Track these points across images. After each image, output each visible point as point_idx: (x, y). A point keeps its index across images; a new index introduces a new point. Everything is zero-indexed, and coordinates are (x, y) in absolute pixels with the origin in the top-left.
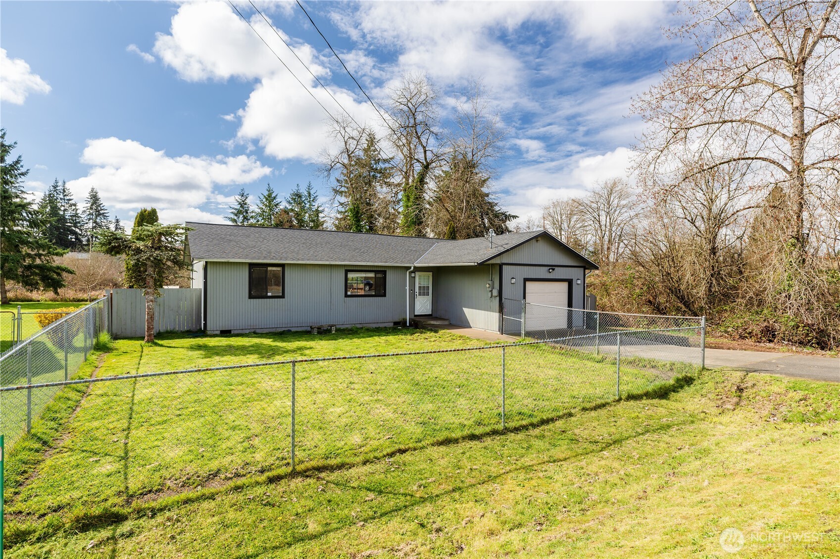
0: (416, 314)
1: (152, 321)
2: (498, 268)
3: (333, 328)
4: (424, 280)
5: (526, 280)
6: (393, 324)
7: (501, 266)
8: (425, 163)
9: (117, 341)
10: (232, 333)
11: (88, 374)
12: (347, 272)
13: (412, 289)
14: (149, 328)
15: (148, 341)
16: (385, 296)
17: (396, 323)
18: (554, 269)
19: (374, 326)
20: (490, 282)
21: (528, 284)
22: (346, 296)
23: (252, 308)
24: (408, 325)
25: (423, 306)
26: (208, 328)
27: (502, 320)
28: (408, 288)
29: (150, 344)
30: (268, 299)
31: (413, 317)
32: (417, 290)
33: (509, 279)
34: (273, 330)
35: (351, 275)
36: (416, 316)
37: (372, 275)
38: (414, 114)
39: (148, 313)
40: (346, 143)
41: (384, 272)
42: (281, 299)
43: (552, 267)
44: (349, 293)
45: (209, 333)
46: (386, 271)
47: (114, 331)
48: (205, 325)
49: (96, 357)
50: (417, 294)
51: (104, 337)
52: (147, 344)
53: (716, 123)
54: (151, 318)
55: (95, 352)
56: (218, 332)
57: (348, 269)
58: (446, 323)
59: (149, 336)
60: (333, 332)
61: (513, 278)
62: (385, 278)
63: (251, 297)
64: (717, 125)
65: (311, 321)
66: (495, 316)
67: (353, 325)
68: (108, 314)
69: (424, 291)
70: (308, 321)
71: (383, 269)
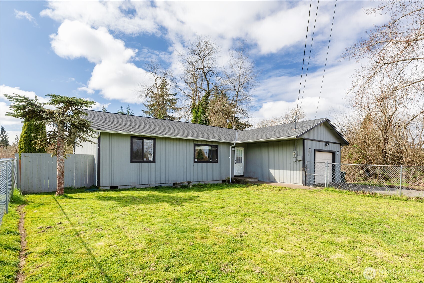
0: (235, 175)
1: (63, 177)
2: (302, 141)
3: (191, 184)
4: (239, 152)
5: (316, 150)
6: (222, 181)
7: (303, 140)
8: (208, 91)
9: (26, 196)
10: (119, 188)
11: (15, 226)
12: (195, 145)
13: (233, 159)
14: (60, 183)
15: (60, 195)
16: (217, 162)
17: (224, 181)
18: (328, 144)
19: (211, 183)
20: (295, 151)
21: (316, 153)
22: (195, 162)
23: (133, 170)
24: (231, 182)
25: (239, 170)
26: (101, 185)
27: (305, 177)
28: (230, 157)
29: (61, 197)
30: (144, 163)
31: (233, 177)
32: (236, 159)
33: (308, 149)
34: (148, 186)
35: (197, 148)
36: (235, 176)
37: (210, 148)
38: (203, 61)
39: (59, 171)
40: (156, 80)
41: (217, 147)
42: (153, 163)
43: (327, 143)
44: (196, 160)
45: (101, 188)
47: (23, 188)
48: (99, 182)
49: (15, 209)
50: (236, 161)
51: (17, 193)
52: (59, 197)
53: (407, 60)
54: (62, 174)
55: (12, 205)
56: (108, 188)
57: (197, 143)
58: (256, 180)
59: (60, 190)
60: (191, 187)
61: (309, 149)
62: (217, 151)
63: (132, 161)
64: (407, 61)
65: (173, 179)
66: (300, 174)
67: (199, 182)
68: (17, 173)
69: (239, 161)
70: (171, 180)
71: (217, 145)
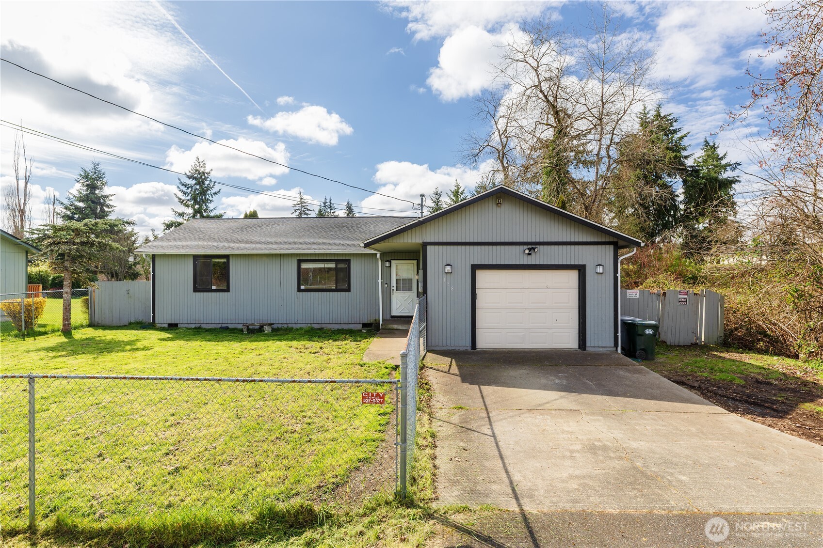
0: (392, 314)
1: (67, 312)
3: (267, 328)
4: (404, 269)
5: (475, 268)
6: (361, 325)
10: (179, 326)
12: (300, 262)
13: (387, 283)
16: (348, 290)
17: (365, 325)
18: (534, 250)
19: (336, 327)
21: (480, 273)
22: (299, 290)
23: (197, 302)
24: (381, 327)
25: (402, 304)
26: (157, 321)
28: (380, 281)
30: (213, 293)
31: (388, 318)
32: (393, 284)
33: (442, 266)
35: (304, 266)
36: (392, 317)
37: (332, 265)
41: (348, 262)
42: (226, 293)
43: (532, 246)
44: (302, 287)
45: (158, 325)
46: (350, 260)
47: (96, 320)
48: (154, 317)
50: (395, 288)
54: (66, 308)
56: (166, 326)
57: (302, 259)
59: (65, 325)
60: (266, 332)
61: (448, 265)
62: (349, 269)
63: (196, 290)
65: (261, 318)
67: (309, 325)
69: (403, 286)
70: (256, 318)
71: (347, 258)
